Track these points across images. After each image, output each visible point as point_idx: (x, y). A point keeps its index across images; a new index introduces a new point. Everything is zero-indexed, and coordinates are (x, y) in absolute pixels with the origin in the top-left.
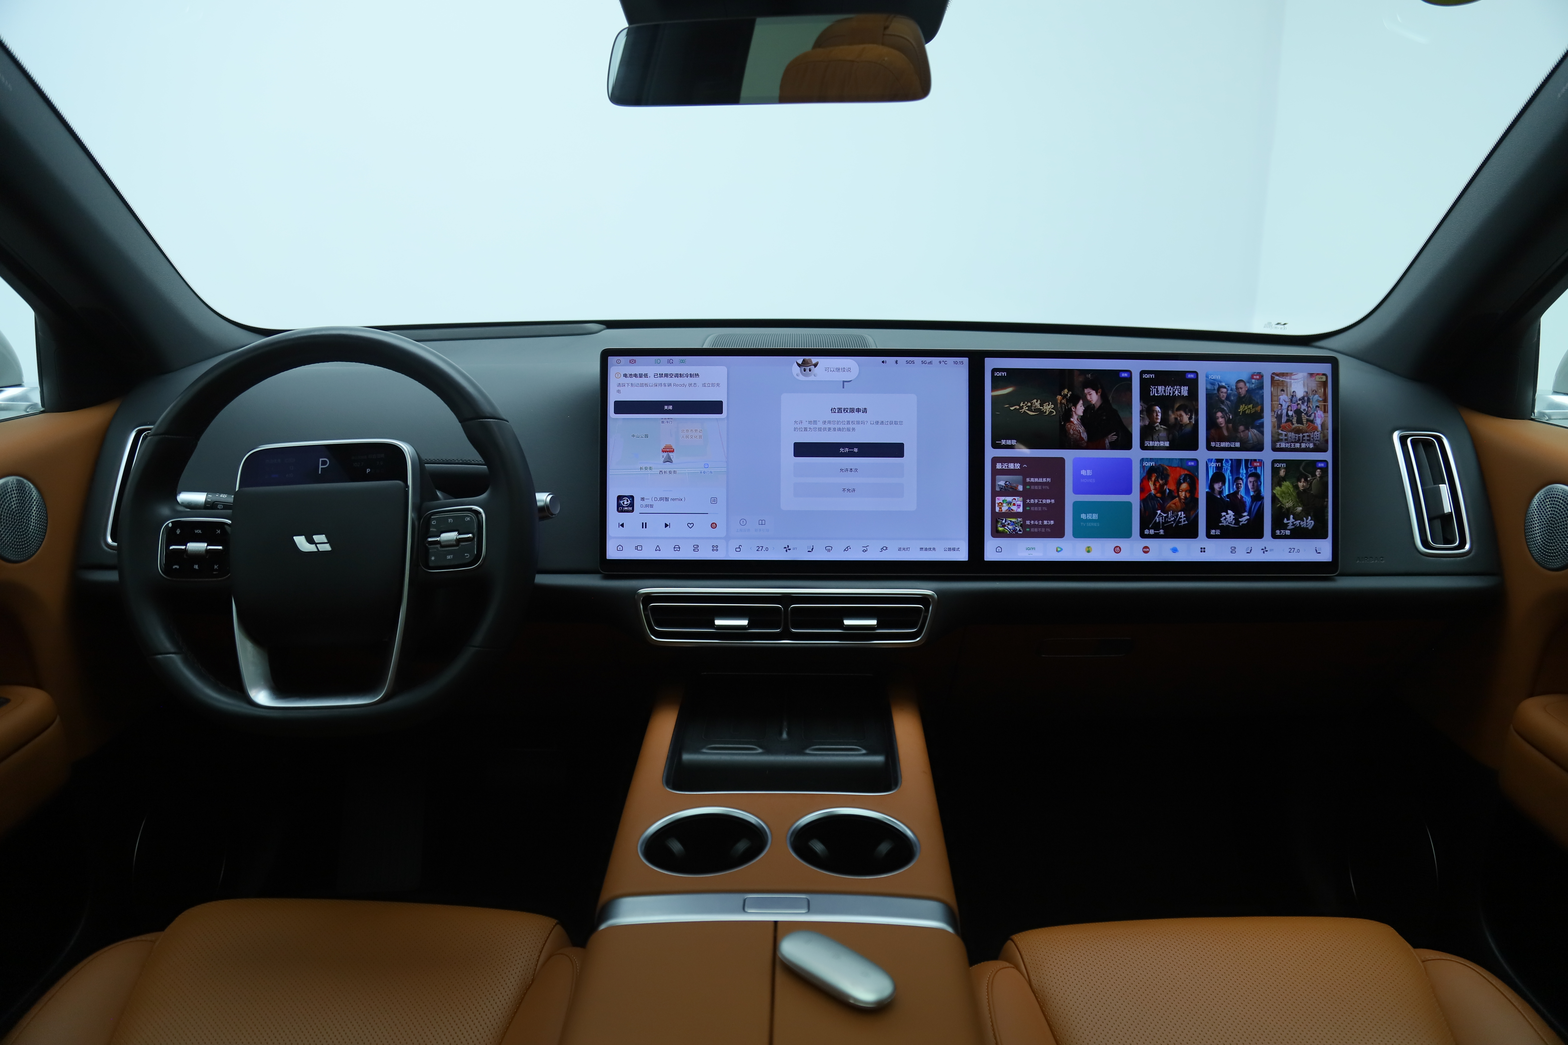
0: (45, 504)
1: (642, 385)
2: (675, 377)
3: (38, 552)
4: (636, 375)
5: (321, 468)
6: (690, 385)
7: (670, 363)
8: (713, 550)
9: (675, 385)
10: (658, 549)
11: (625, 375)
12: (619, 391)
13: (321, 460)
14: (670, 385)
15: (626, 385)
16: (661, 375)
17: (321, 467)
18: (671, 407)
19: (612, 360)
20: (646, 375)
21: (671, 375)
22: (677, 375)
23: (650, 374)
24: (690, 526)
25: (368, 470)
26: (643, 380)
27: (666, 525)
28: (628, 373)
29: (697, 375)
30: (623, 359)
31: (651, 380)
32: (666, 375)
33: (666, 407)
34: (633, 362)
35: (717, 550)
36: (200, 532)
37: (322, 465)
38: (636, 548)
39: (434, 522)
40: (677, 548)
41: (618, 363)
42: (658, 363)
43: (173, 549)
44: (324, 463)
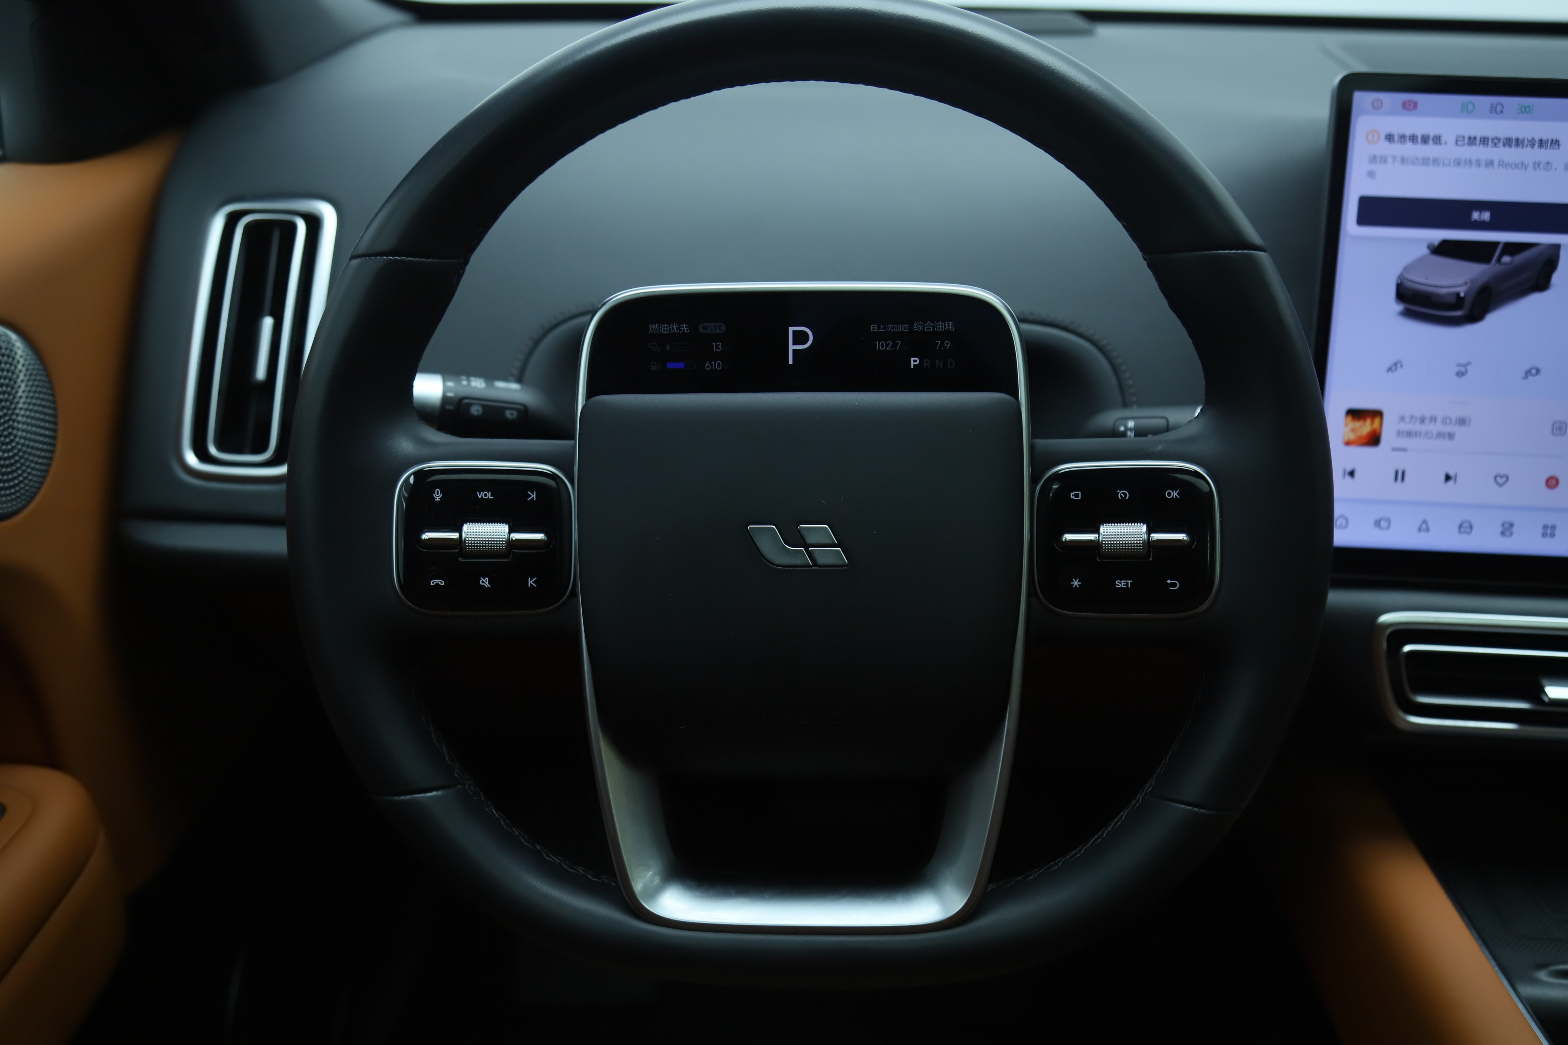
0: (50, 382)
1: (1425, 162)
2: (1504, 145)
3: (44, 488)
4: (1413, 139)
5: (794, 350)
6: (1537, 165)
7: (1496, 112)
8: (1544, 535)
9: (1503, 164)
10: (1424, 527)
11: (1390, 138)
12: (1371, 174)
13: (791, 329)
14: (1490, 163)
15: (1390, 160)
16: (1472, 141)
17: (791, 347)
18: (1486, 216)
19: (1361, 99)
20: (1437, 140)
21: (1496, 142)
22: (1508, 142)
23: (1449, 137)
24: (1500, 481)
25: (914, 362)
26: (1430, 150)
27: (1448, 478)
28: (1396, 131)
29: (1556, 143)
30: (1389, 99)
31: (1449, 151)
32: (1484, 141)
33: (1476, 215)
34: (1409, 108)
35: (1552, 535)
36: (489, 496)
37: (794, 344)
38: (1378, 523)
39: (1076, 495)
40: (1465, 527)
41: (1377, 107)
42: (1466, 112)
43: (430, 539)
44: (800, 338)
